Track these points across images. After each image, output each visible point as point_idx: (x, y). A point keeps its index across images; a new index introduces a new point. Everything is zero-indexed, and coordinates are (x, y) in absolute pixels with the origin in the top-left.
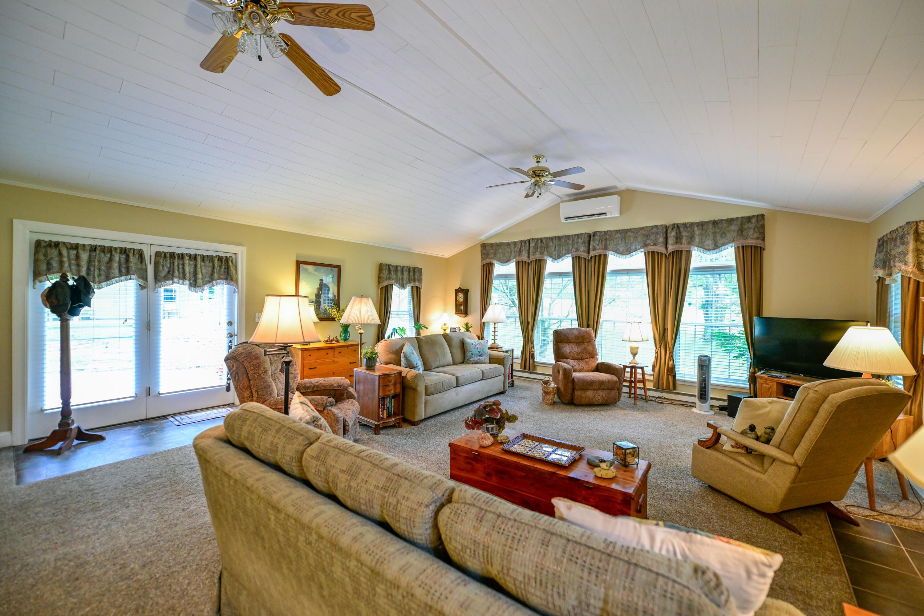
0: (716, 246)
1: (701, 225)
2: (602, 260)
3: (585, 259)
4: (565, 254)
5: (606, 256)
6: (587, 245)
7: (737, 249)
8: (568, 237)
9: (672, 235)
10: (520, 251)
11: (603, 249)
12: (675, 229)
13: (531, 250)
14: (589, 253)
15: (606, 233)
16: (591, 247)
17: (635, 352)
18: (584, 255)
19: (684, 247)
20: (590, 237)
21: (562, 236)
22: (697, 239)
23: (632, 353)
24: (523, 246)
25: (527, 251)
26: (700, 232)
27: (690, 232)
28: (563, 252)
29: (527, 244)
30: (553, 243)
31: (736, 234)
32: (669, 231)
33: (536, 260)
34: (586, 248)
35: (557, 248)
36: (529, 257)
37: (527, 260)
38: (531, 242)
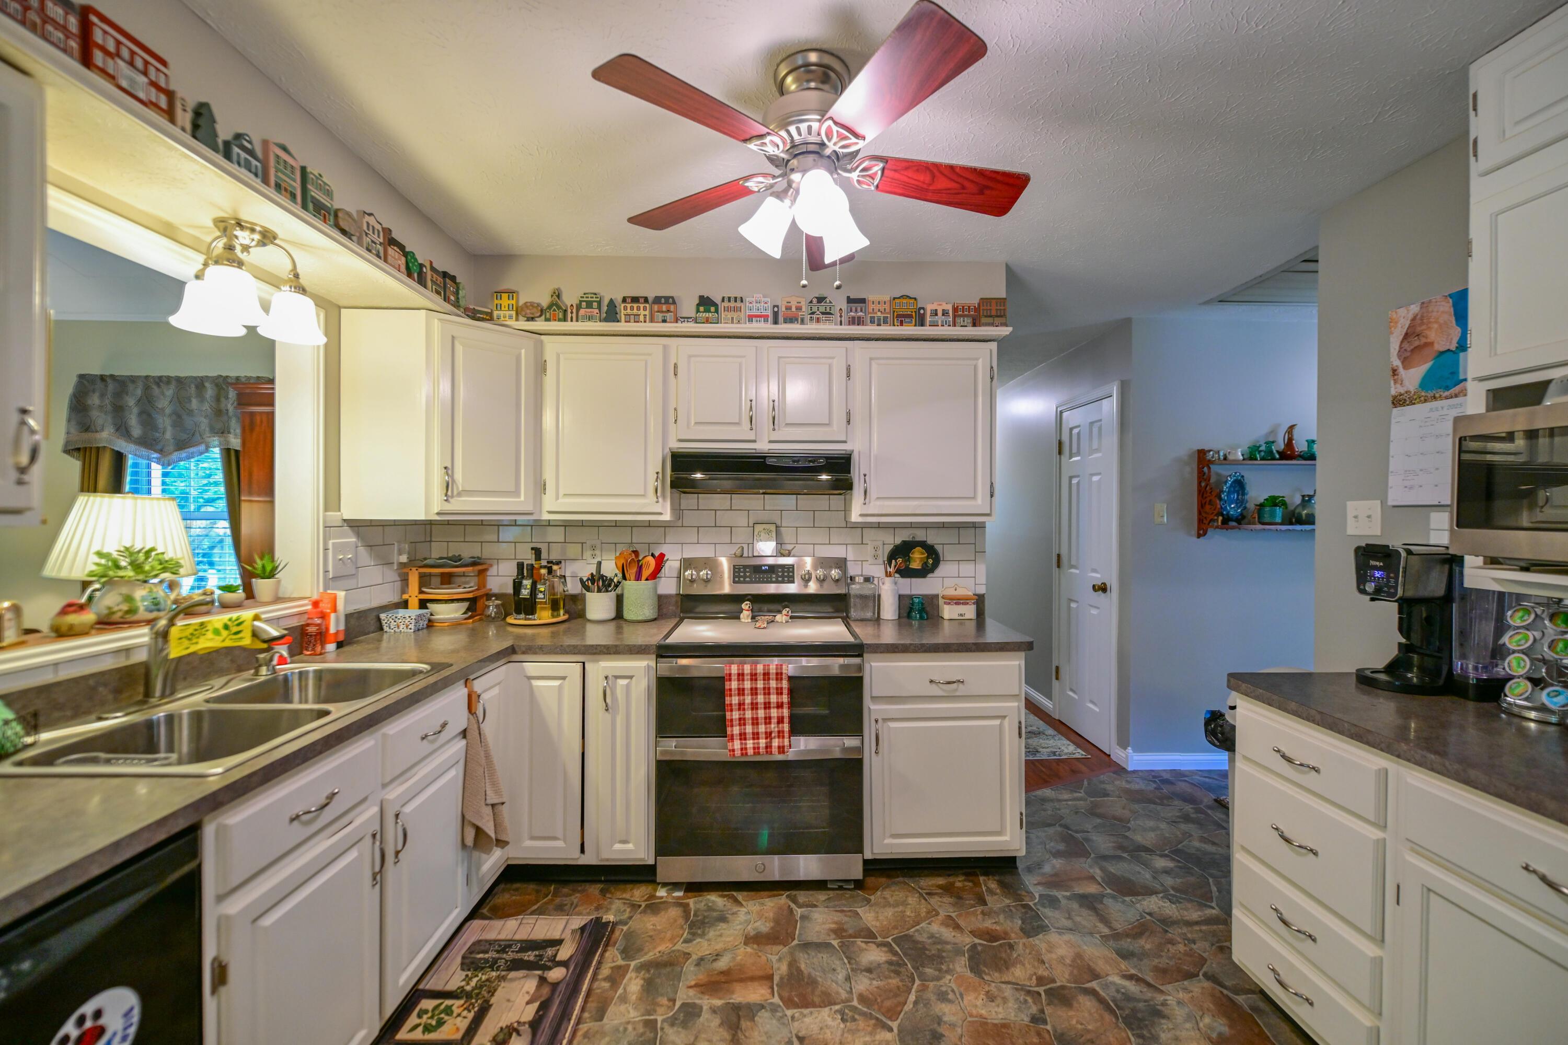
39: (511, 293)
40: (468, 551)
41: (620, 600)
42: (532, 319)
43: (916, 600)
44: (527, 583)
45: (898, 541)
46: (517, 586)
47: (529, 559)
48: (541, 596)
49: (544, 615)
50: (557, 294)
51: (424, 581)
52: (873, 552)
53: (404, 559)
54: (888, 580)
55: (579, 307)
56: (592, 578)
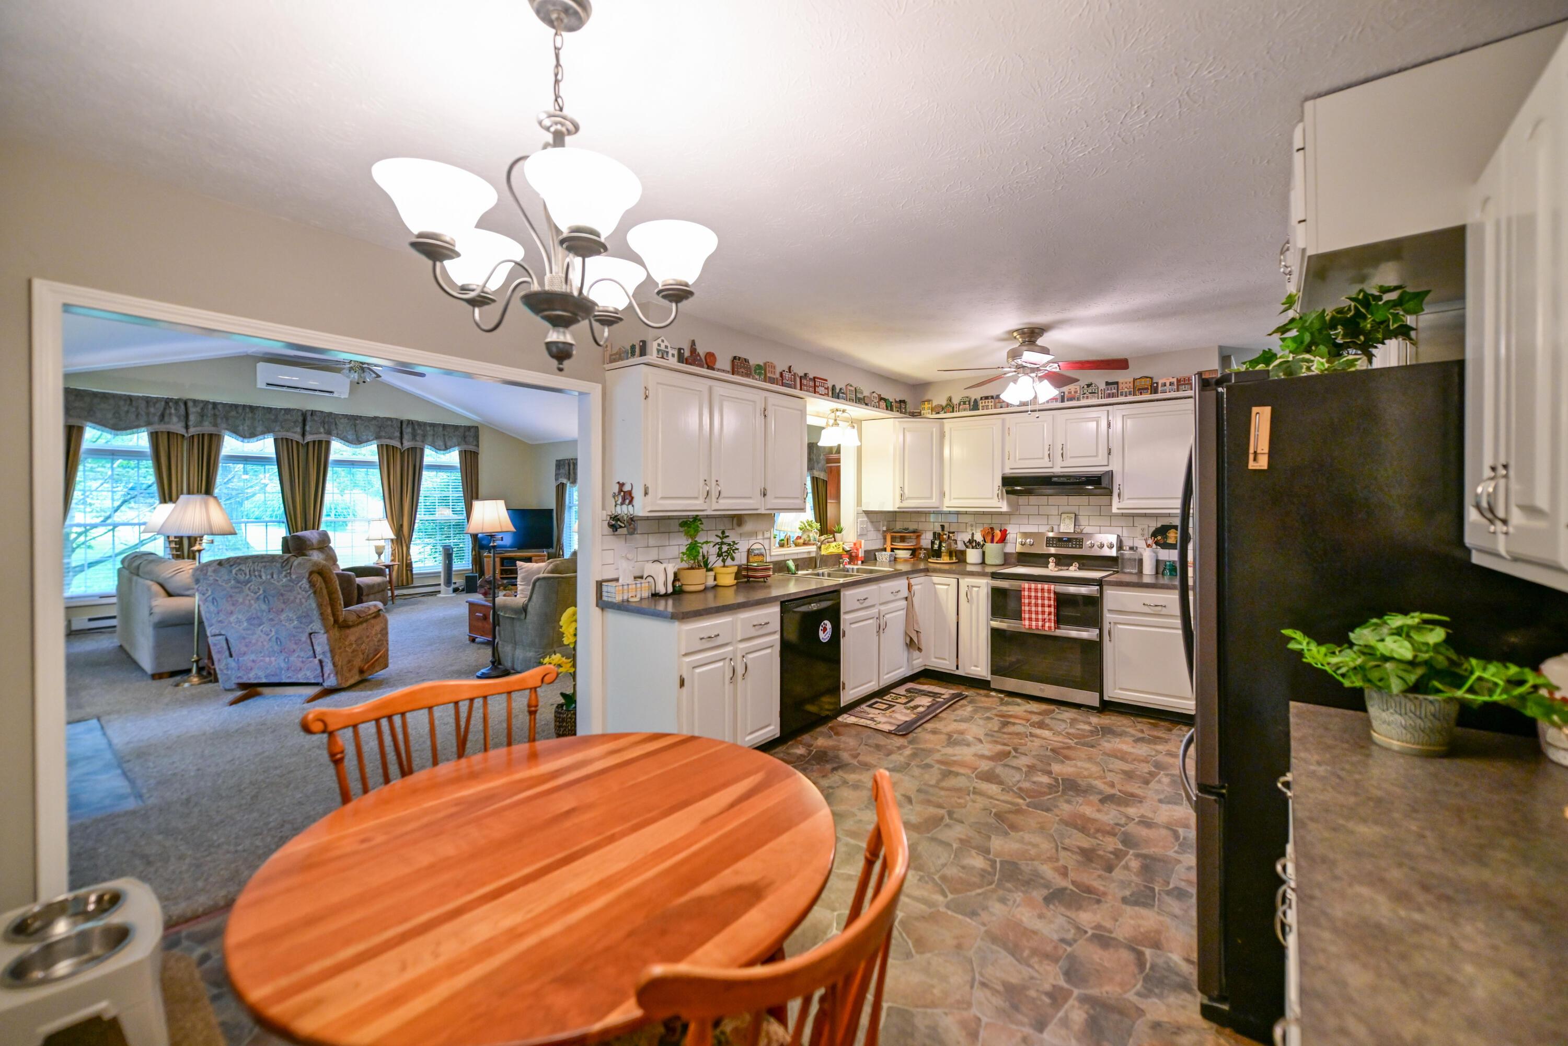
0: (446, 448)
1: (433, 425)
2: (322, 448)
3: (297, 443)
4: (263, 433)
5: (328, 443)
6: (301, 425)
7: (460, 452)
8: (269, 410)
9: (408, 430)
10: (163, 416)
11: (325, 433)
12: (410, 426)
13: (192, 418)
14: (303, 435)
15: (330, 414)
16: (308, 428)
17: (379, 551)
18: (297, 437)
19: (418, 444)
20: (305, 417)
21: (258, 407)
22: (430, 439)
23: (377, 553)
24: (170, 408)
25: (182, 418)
26: (431, 433)
27: (423, 431)
28: (259, 429)
29: (183, 407)
30: (237, 413)
31: (460, 440)
32: (404, 426)
33: (203, 435)
34: (299, 430)
35: (248, 422)
36: (187, 427)
37: (182, 431)
38: (190, 404)
39: (929, 401)
40: (912, 526)
41: (984, 553)
42: (938, 413)
43: (1168, 563)
44: (937, 542)
45: (1159, 525)
46: (933, 543)
47: (939, 530)
48: (943, 548)
49: (945, 559)
50: (950, 399)
51: (893, 539)
52: (1141, 532)
53: (885, 529)
54: (1148, 549)
55: (960, 404)
56: (970, 541)
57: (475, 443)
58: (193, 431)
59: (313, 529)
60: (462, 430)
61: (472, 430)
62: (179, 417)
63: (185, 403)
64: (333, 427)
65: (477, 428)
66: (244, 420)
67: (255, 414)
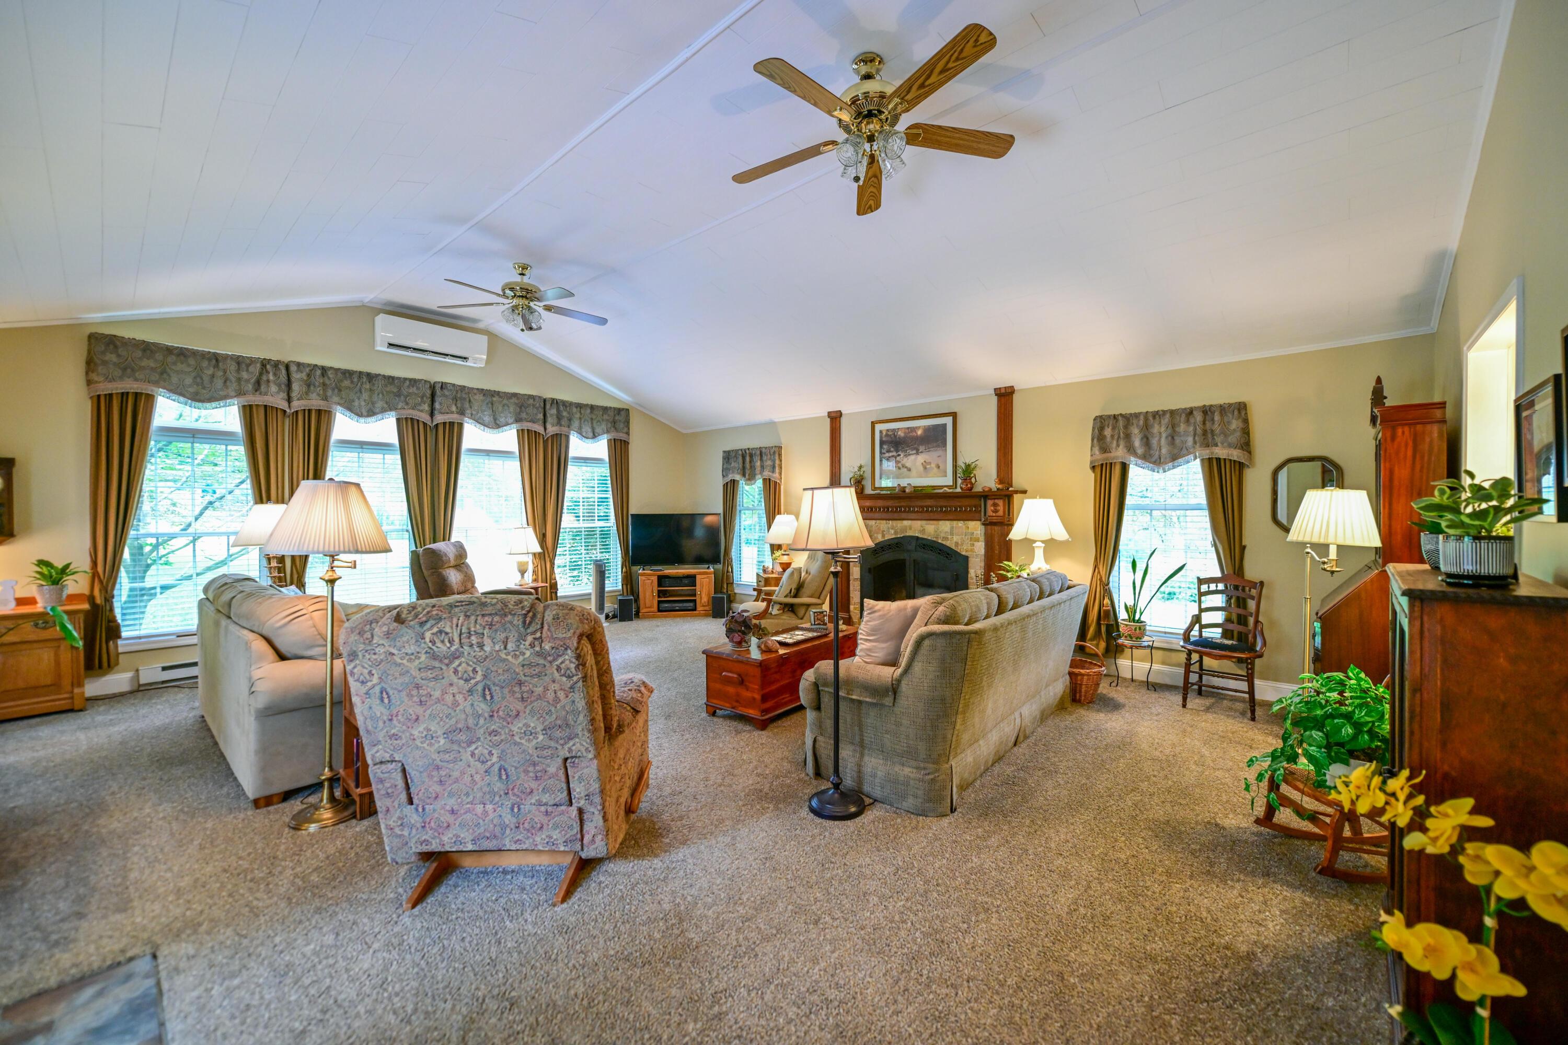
0: (595, 436)
1: (580, 406)
2: (454, 431)
3: (425, 424)
4: (383, 411)
5: (461, 425)
6: (429, 401)
7: (609, 441)
8: (391, 379)
9: (552, 412)
10: (258, 383)
11: (458, 413)
12: (555, 406)
13: (295, 387)
14: (432, 415)
15: (463, 388)
16: (437, 406)
17: (522, 569)
18: (424, 417)
19: (564, 430)
20: (434, 391)
21: (377, 375)
22: (576, 424)
23: (520, 571)
24: (268, 372)
25: (283, 387)
26: (578, 415)
27: (569, 413)
28: (380, 404)
29: (284, 372)
30: (352, 382)
31: (609, 425)
32: (548, 406)
33: (310, 411)
34: (426, 407)
35: (365, 395)
36: (289, 400)
37: (283, 405)
38: (293, 368)
57: (625, 430)
58: (297, 405)
59: (444, 540)
60: (611, 413)
61: (623, 413)
62: (279, 386)
63: (287, 367)
64: (467, 405)
65: (628, 410)
66: (360, 391)
67: (374, 385)
